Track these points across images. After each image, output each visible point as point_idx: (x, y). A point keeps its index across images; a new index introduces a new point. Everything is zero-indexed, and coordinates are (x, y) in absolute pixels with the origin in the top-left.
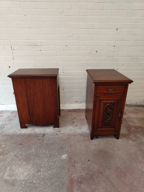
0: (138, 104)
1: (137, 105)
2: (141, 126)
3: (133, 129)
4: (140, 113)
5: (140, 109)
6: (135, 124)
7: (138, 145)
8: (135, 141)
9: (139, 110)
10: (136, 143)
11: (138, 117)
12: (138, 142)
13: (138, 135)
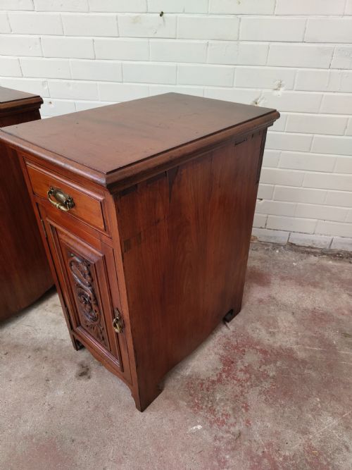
0: (337, 247)
1: (331, 250)
2: (291, 350)
3: (251, 358)
4: (322, 288)
5: (334, 270)
6: (272, 334)
7: (218, 450)
8: (223, 422)
9: (330, 271)
10: (216, 439)
11: (308, 303)
12: (228, 432)
13: (253, 396)
